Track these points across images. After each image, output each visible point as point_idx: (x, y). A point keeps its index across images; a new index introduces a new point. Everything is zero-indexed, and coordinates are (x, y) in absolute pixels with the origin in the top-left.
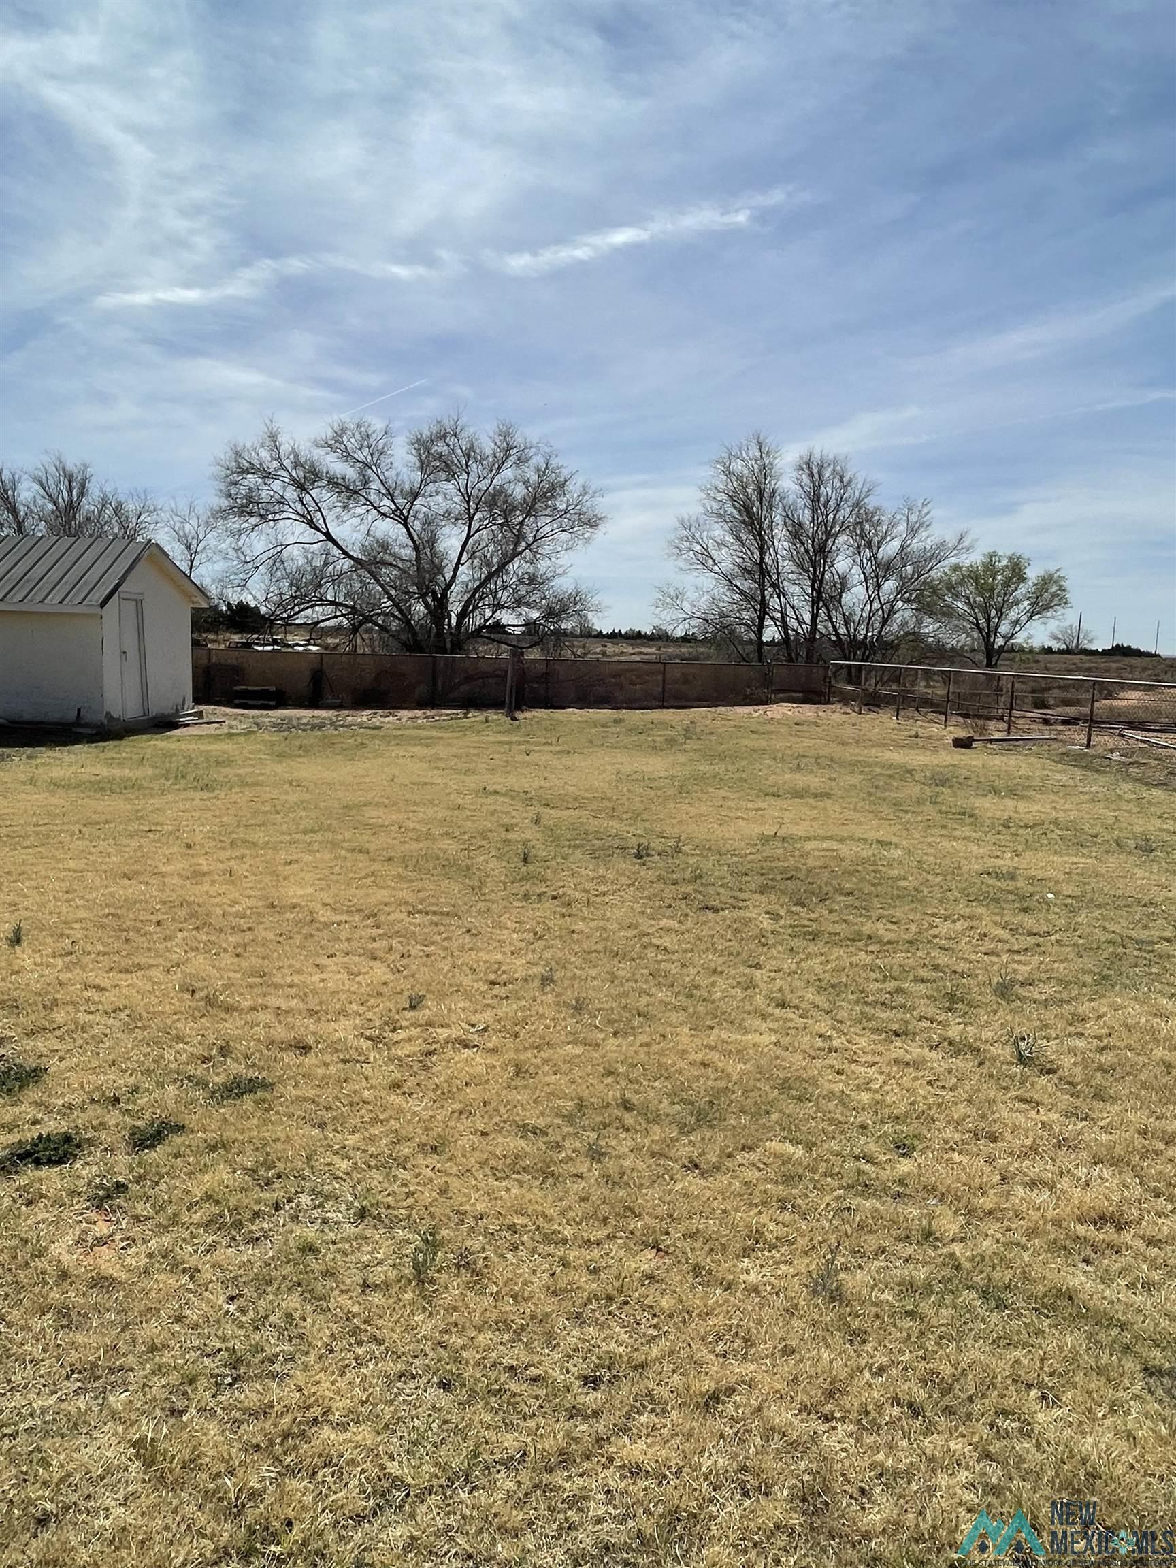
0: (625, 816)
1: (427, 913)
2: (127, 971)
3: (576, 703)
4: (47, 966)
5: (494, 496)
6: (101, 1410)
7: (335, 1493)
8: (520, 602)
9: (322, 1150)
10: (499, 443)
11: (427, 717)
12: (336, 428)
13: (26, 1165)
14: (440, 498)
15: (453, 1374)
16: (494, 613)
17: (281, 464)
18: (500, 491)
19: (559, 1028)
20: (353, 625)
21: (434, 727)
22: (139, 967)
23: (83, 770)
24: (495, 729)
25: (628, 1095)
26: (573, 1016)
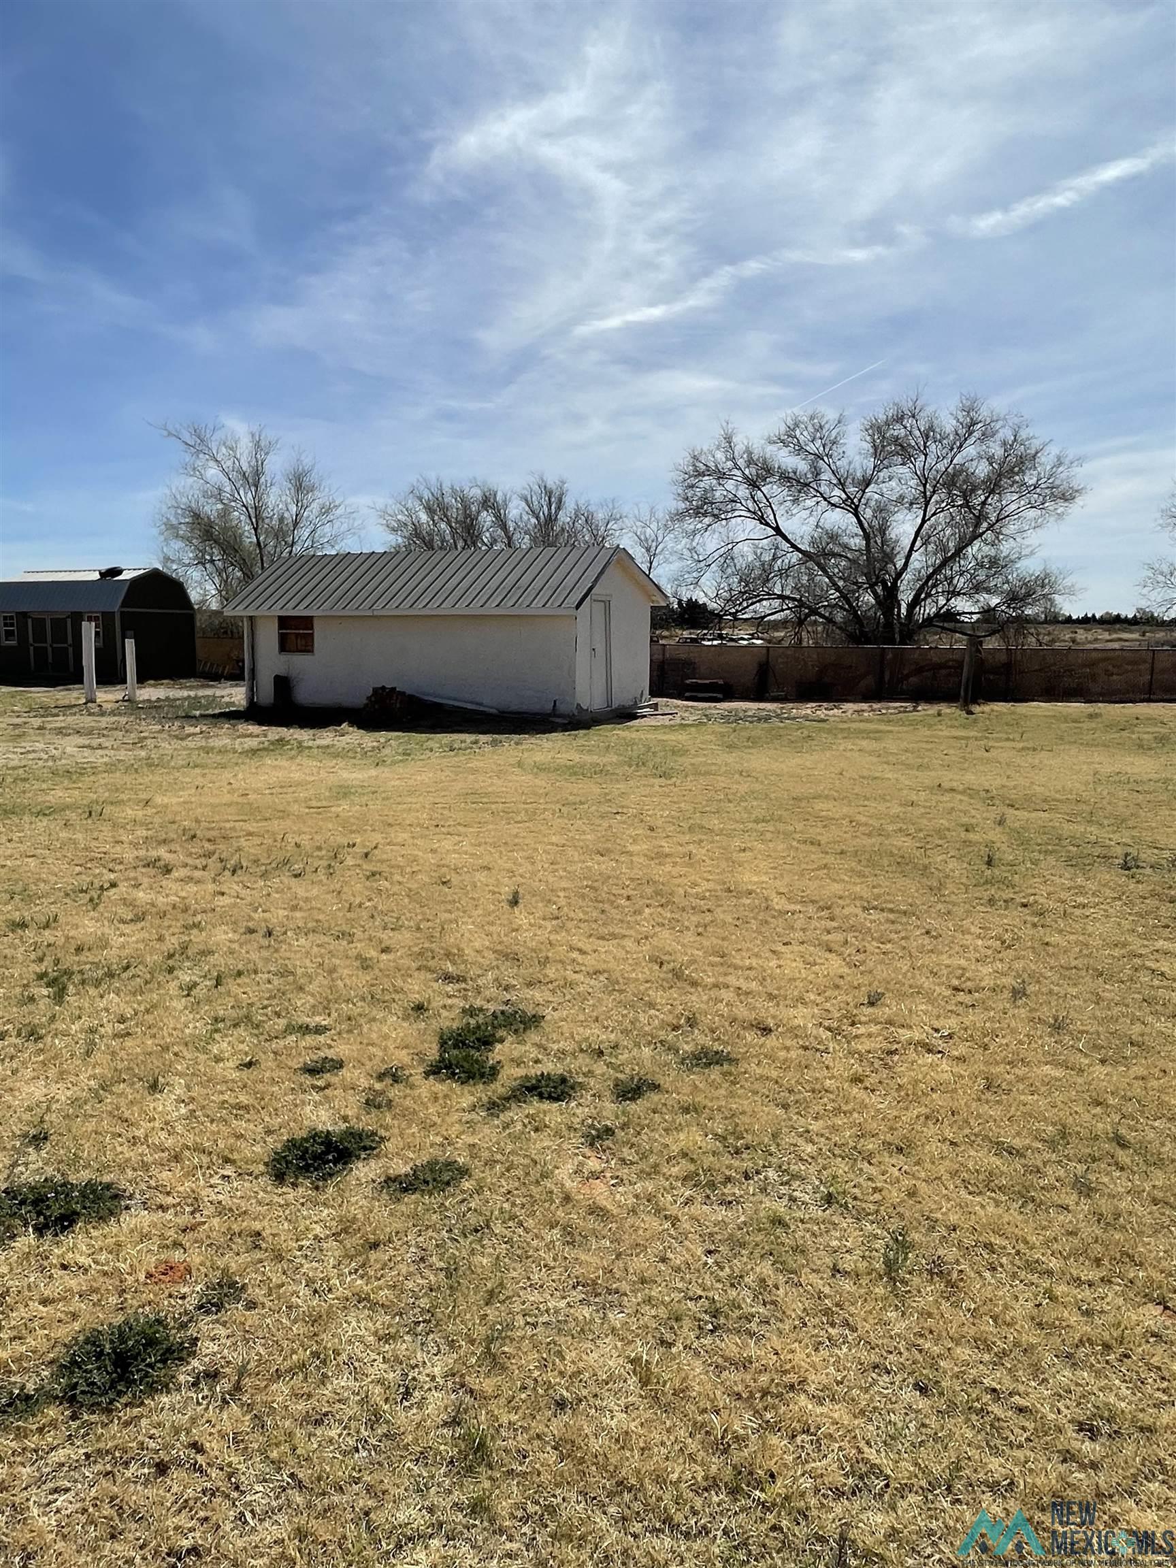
0: (1106, 822)
1: (882, 910)
2: (602, 938)
3: (1041, 696)
4: (540, 927)
5: (954, 475)
6: (603, 1324)
7: (814, 1461)
8: (978, 588)
9: (788, 1130)
10: (961, 420)
11: (873, 710)
12: (790, 422)
13: (532, 1096)
14: (893, 483)
15: (930, 1380)
16: (948, 600)
17: (736, 464)
18: (961, 470)
19: (1034, 1045)
20: (799, 618)
21: (883, 721)
22: (614, 936)
23: (559, 756)
24: (949, 723)
25: (1123, 1131)
26: (1051, 1035)
